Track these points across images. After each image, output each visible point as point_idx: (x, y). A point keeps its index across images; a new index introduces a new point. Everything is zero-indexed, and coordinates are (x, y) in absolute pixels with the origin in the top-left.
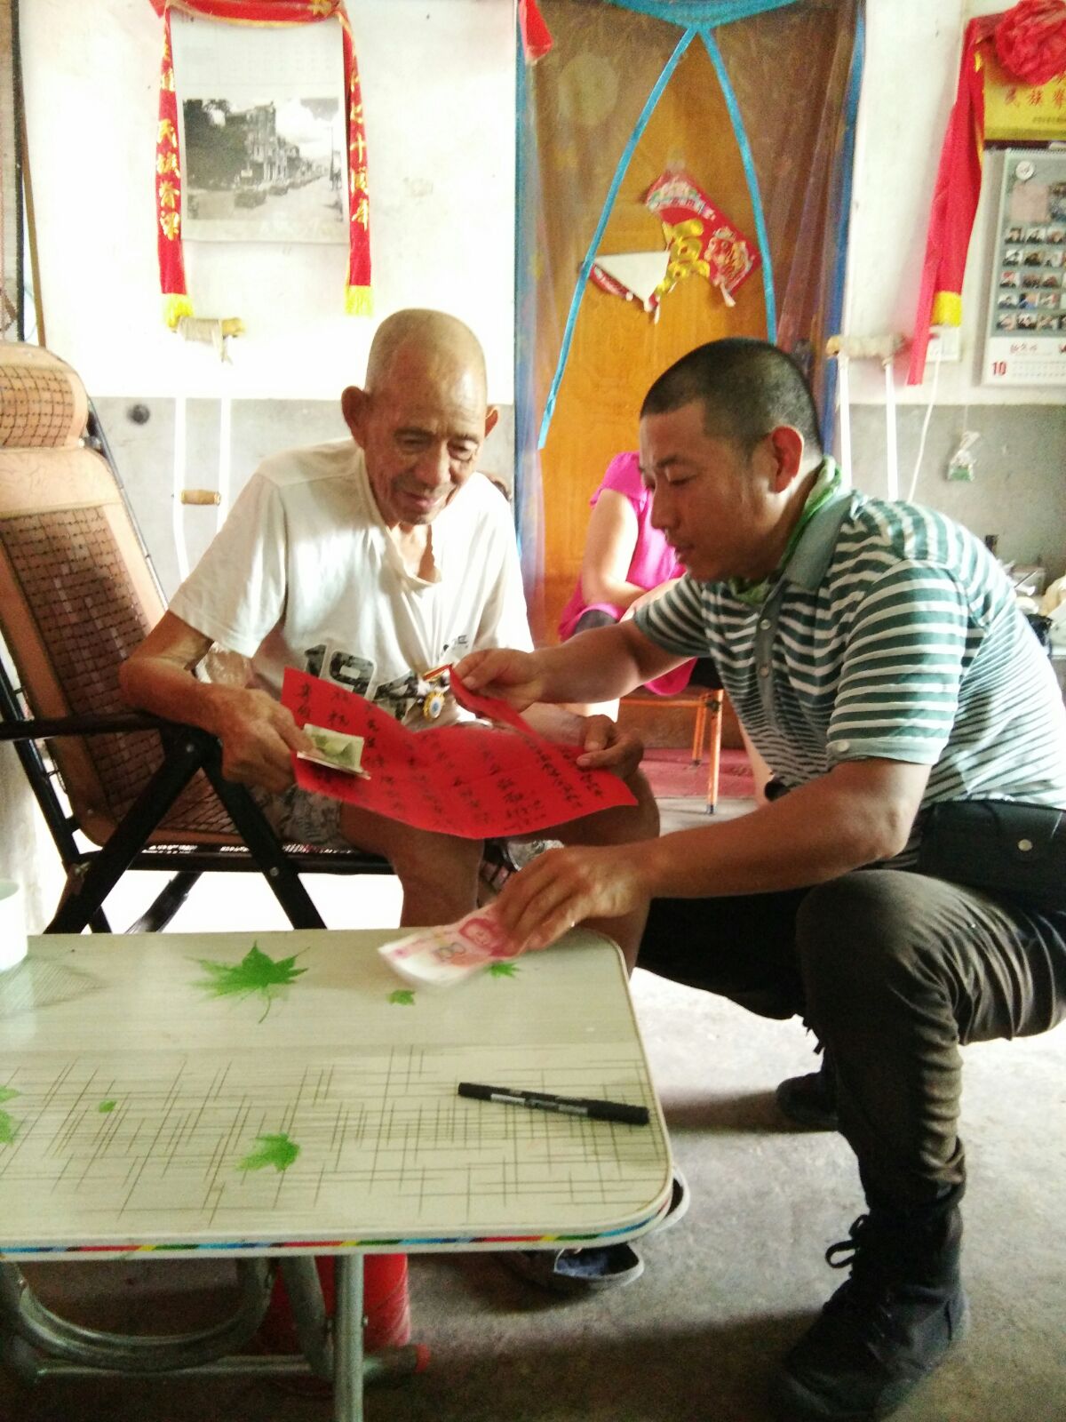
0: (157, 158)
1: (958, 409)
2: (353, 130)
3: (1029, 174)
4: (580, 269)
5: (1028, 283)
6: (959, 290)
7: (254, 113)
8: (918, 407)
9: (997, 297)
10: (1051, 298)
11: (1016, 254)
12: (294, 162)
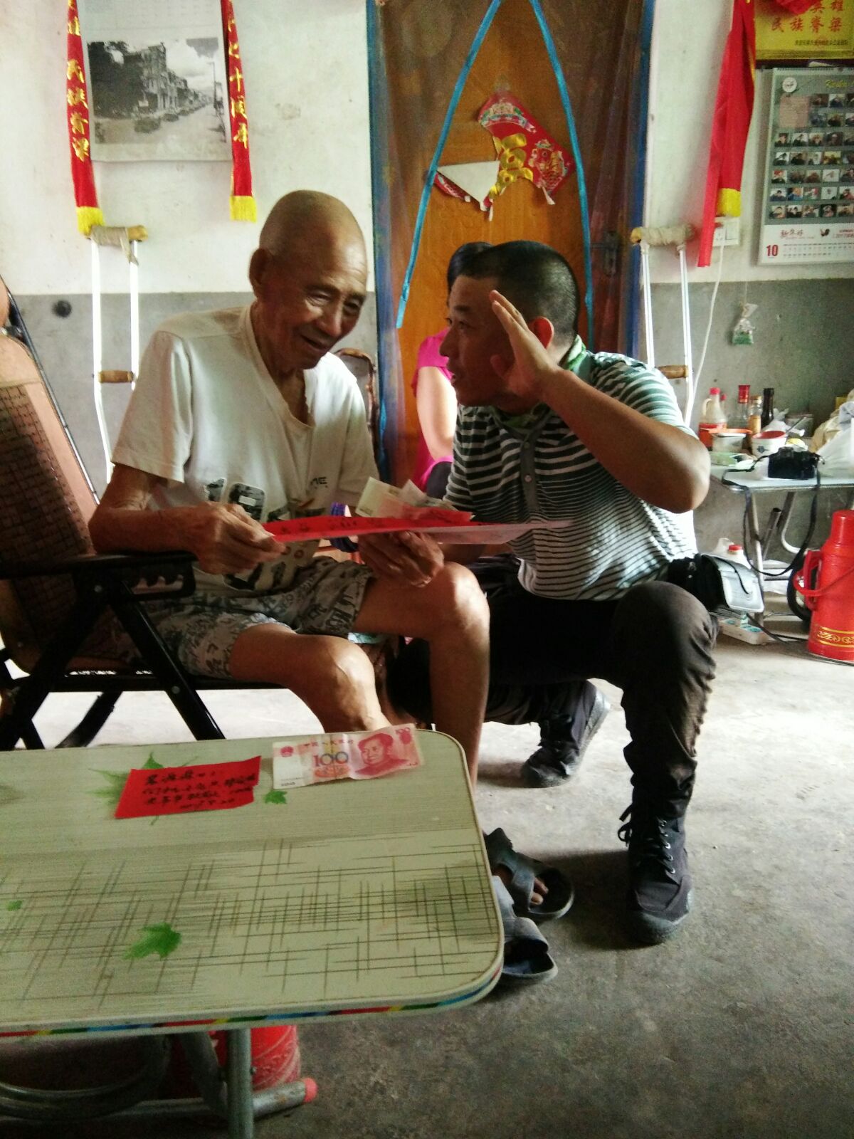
0: (67, 93)
1: (739, 285)
2: (232, 64)
3: (794, 88)
4: (426, 178)
5: (795, 179)
6: (738, 188)
7: (148, 52)
8: (707, 284)
9: (769, 192)
10: (813, 190)
11: (784, 155)
12: (183, 93)
